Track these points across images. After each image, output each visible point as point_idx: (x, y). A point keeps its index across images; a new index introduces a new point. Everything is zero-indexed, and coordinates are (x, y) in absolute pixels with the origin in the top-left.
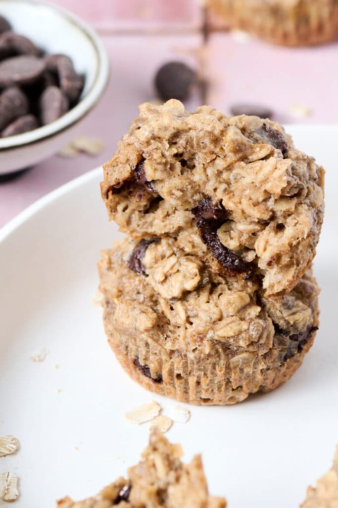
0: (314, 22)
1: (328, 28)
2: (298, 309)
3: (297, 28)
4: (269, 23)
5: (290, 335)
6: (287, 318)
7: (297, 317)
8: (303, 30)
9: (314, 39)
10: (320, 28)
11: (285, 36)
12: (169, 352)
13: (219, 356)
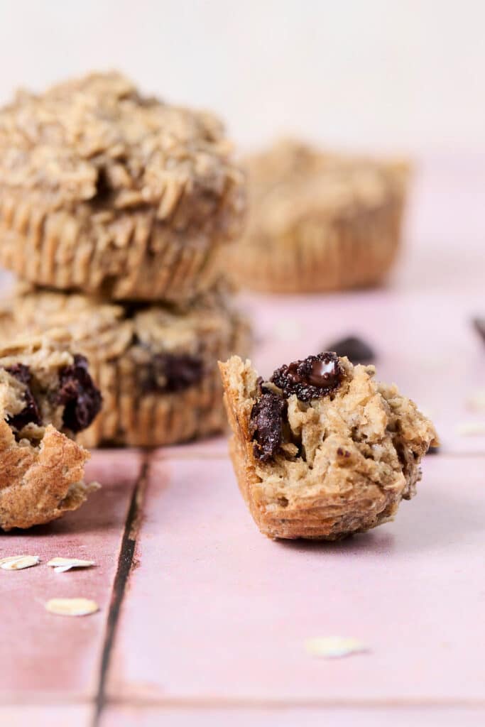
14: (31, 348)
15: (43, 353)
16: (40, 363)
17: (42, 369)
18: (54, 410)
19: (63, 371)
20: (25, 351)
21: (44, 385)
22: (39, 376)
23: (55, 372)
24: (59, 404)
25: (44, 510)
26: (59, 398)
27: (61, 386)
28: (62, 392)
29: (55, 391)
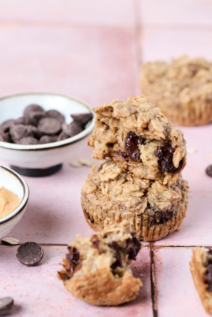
0: (197, 112)
1: (204, 116)
2: (163, 200)
3: (189, 115)
4: (176, 113)
5: (156, 211)
6: (155, 202)
7: (160, 203)
8: (192, 117)
9: (197, 122)
10: (201, 116)
11: (184, 119)
12: (96, 205)
13: (116, 210)
14: (116, 232)
15: (120, 234)
16: (120, 238)
17: (120, 241)
18: (125, 256)
19: (128, 241)
20: (114, 233)
21: (121, 246)
22: (119, 244)
23: (125, 242)
24: (127, 253)
25: (124, 300)
26: (126, 251)
27: (127, 247)
28: (128, 249)
29: (125, 248)
